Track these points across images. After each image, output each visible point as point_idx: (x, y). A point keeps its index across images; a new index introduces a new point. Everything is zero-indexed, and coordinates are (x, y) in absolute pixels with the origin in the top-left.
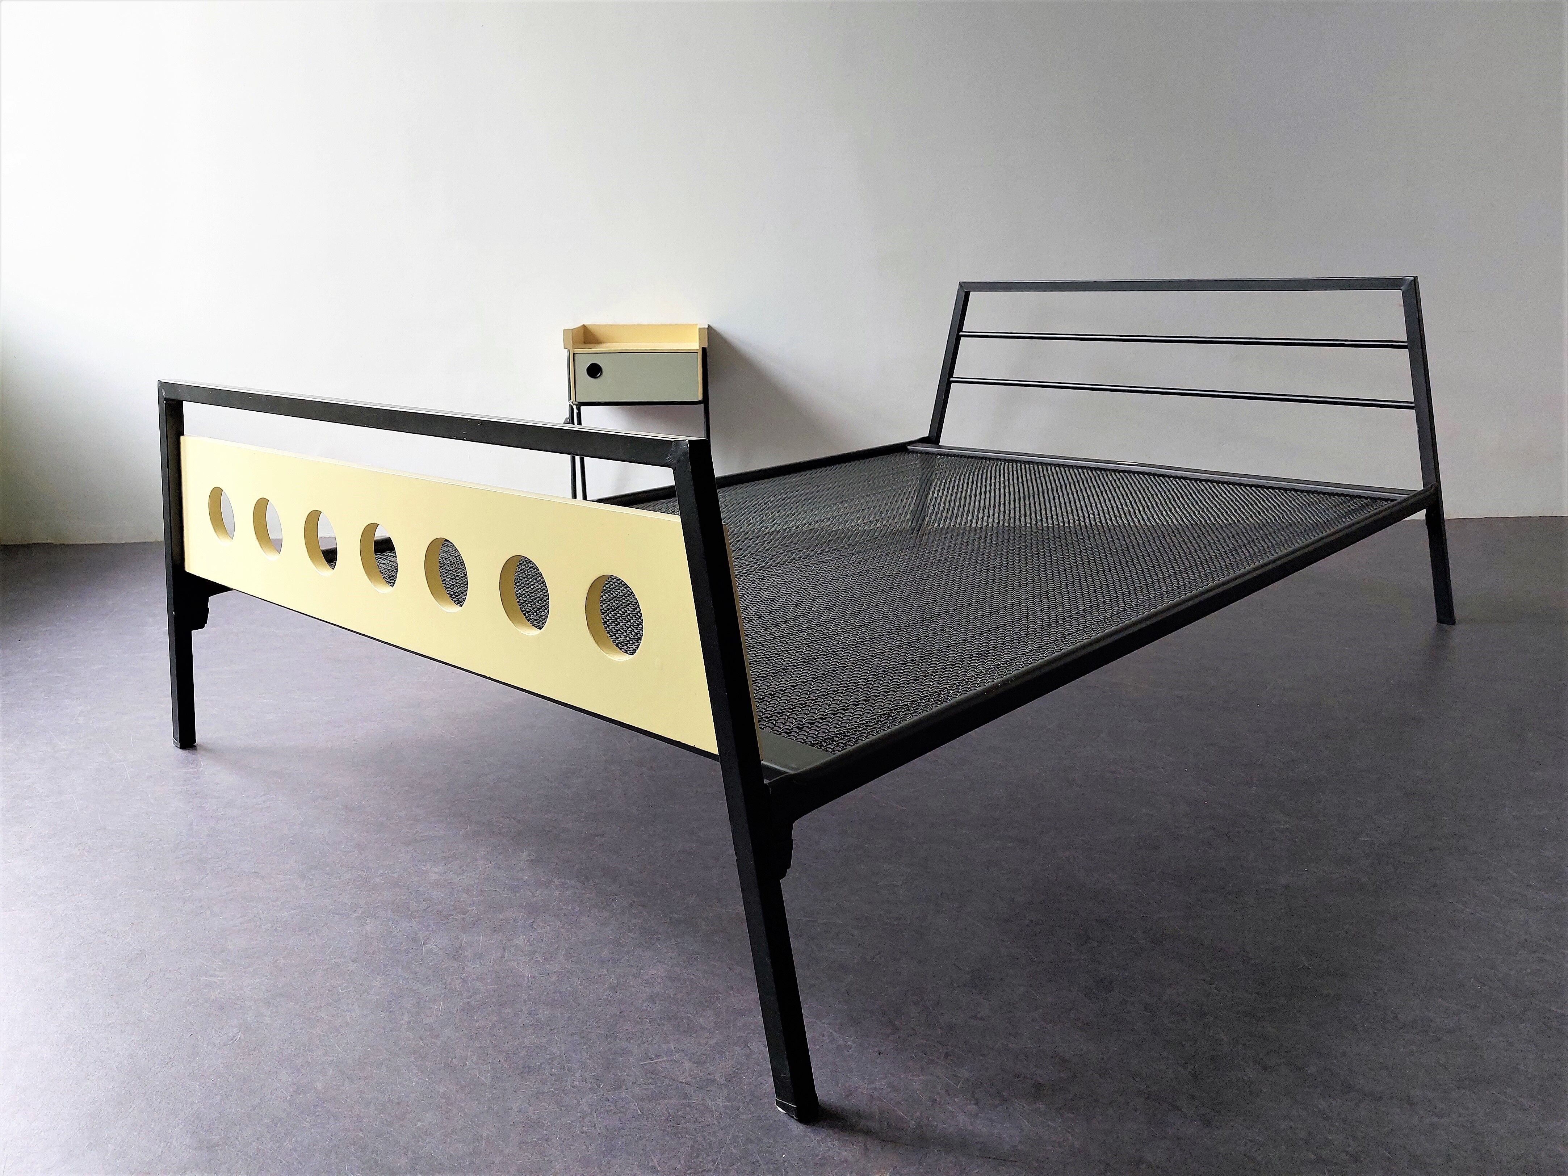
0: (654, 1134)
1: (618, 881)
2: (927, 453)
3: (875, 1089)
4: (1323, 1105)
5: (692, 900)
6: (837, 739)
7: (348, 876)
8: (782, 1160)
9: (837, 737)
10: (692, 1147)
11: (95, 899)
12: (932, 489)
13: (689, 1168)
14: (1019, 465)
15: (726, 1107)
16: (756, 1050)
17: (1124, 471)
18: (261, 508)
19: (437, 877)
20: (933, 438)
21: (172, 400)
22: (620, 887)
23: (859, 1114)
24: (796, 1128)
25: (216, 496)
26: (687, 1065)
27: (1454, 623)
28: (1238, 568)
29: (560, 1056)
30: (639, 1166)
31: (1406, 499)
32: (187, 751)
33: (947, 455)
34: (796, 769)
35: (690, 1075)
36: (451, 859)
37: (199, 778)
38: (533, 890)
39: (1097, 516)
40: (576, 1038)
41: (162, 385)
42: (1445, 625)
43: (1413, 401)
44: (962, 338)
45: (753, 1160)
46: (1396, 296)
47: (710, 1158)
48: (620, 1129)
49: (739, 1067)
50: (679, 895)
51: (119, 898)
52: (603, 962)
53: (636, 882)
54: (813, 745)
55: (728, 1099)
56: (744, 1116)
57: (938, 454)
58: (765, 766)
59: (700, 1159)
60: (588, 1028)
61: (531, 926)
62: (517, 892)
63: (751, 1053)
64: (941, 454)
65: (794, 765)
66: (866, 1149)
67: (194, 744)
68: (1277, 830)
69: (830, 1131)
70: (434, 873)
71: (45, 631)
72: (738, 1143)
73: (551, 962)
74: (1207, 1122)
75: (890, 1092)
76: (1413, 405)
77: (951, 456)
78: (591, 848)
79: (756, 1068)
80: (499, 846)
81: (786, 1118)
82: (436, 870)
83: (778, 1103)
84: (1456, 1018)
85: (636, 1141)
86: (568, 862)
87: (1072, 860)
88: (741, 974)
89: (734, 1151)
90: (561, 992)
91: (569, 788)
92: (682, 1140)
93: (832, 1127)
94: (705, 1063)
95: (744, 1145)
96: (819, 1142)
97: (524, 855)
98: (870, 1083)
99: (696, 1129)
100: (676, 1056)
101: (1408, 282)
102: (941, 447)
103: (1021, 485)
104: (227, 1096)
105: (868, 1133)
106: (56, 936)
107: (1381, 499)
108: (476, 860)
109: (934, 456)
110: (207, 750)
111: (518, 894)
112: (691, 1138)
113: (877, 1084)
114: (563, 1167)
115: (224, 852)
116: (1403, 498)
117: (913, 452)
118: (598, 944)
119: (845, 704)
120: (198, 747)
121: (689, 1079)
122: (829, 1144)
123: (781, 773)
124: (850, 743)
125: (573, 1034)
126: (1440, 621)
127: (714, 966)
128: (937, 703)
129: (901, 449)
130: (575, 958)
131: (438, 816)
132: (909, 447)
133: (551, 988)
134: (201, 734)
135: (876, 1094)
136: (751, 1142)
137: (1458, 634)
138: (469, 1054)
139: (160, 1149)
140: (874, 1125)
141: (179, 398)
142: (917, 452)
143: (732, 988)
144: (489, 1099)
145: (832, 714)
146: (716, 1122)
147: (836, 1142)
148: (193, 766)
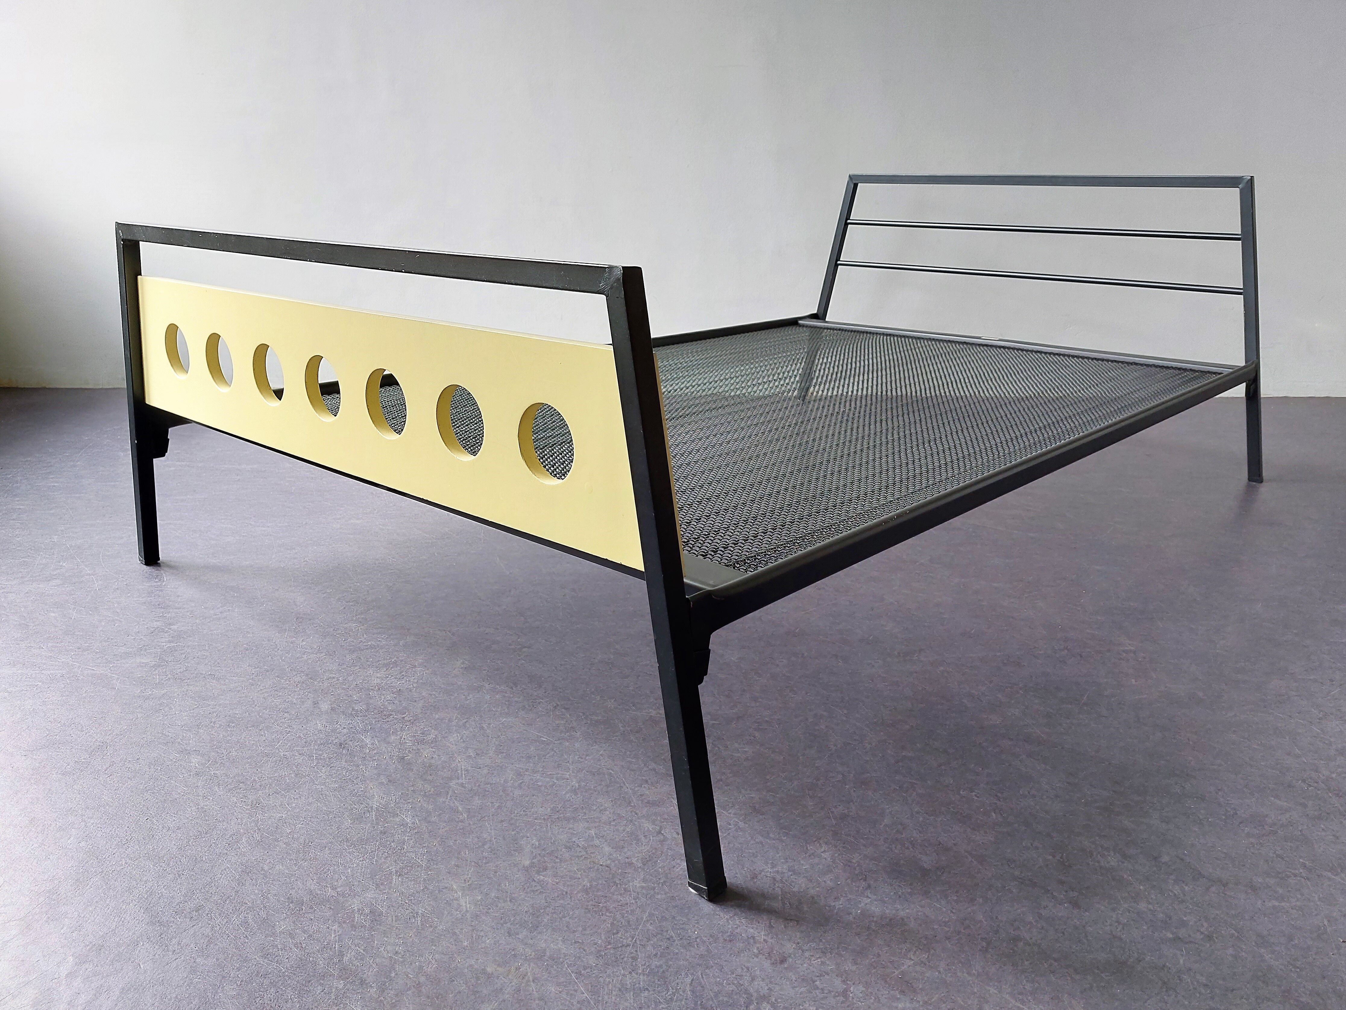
0: (577, 912)
1: (543, 687)
2: (815, 327)
3: (778, 872)
4: (1177, 890)
5: (611, 704)
6: (749, 562)
7: (297, 679)
8: (694, 936)
9: (748, 560)
10: (612, 924)
11: (62, 696)
12: (818, 357)
13: (610, 943)
14: (896, 338)
15: (643, 888)
16: (669, 836)
17: (987, 345)
18: (213, 341)
19: (379, 681)
20: (820, 315)
21: (129, 240)
22: (545, 692)
23: (764, 896)
24: (707, 907)
25: (172, 332)
26: (607, 849)
27: (1262, 482)
28: (1094, 425)
29: (490, 841)
30: (563, 942)
31: (1232, 373)
32: (152, 567)
33: (833, 329)
34: (715, 586)
35: (609, 859)
36: (391, 666)
37: (162, 591)
38: (466, 694)
39: (967, 381)
40: (505, 824)
41: (119, 226)
42: (1254, 483)
43: (1242, 287)
44: (849, 226)
45: (668, 936)
46: (1235, 193)
47: (628, 935)
48: (545, 908)
49: (654, 851)
50: (598, 699)
51: (84, 695)
52: (529, 757)
53: (560, 688)
54: (727, 566)
55: (644, 880)
56: (659, 897)
57: (825, 328)
58: (686, 583)
59: (619, 935)
60: (516, 816)
61: (464, 724)
62: (452, 695)
63: (665, 839)
64: (828, 329)
65: (711, 582)
66: (771, 927)
67: (159, 562)
68: (1124, 651)
69: (737, 910)
70: (376, 677)
71: (26, 461)
72: (654, 921)
73: (483, 757)
74: (1075, 904)
75: (791, 875)
76: (1242, 291)
77: (836, 330)
78: (518, 658)
79: (670, 853)
80: (435, 654)
81: (698, 898)
82: (378, 675)
83: (690, 885)
84: (1288, 815)
85: (561, 919)
86: (497, 670)
87: (946, 674)
88: (655, 770)
89: (651, 928)
90: (491, 784)
91: (499, 606)
92: (603, 918)
93: (739, 906)
94: (623, 847)
95: (660, 922)
96: (728, 920)
97: (459, 663)
98: (772, 868)
99: (615, 908)
100: (597, 842)
101: (1245, 181)
102: (827, 322)
103: (899, 354)
104: (179, 876)
105: (771, 912)
106: (24, 729)
107: (1209, 372)
108: (415, 666)
109: (821, 330)
110: (170, 566)
111: (453, 697)
112: (611, 916)
113: (779, 868)
114: (492, 942)
115: (183, 656)
116: (1227, 372)
117: (803, 326)
118: (525, 741)
119: (754, 532)
120: (161, 564)
121: (609, 862)
122: (737, 922)
123: (700, 589)
124: (761, 565)
125: (502, 821)
126: (1250, 479)
127: (630, 762)
128: (838, 532)
129: (793, 322)
130: (505, 754)
131: (381, 628)
132: (800, 322)
133: (483, 779)
134: (163, 553)
135: (778, 877)
136: (666, 919)
137: (1264, 490)
138: (406, 838)
139: (115, 923)
140: (776, 905)
141: (135, 239)
142: (807, 326)
143: (647, 781)
144: (424, 880)
145: (743, 540)
146: (633, 901)
147: (743, 921)
148: (157, 580)
